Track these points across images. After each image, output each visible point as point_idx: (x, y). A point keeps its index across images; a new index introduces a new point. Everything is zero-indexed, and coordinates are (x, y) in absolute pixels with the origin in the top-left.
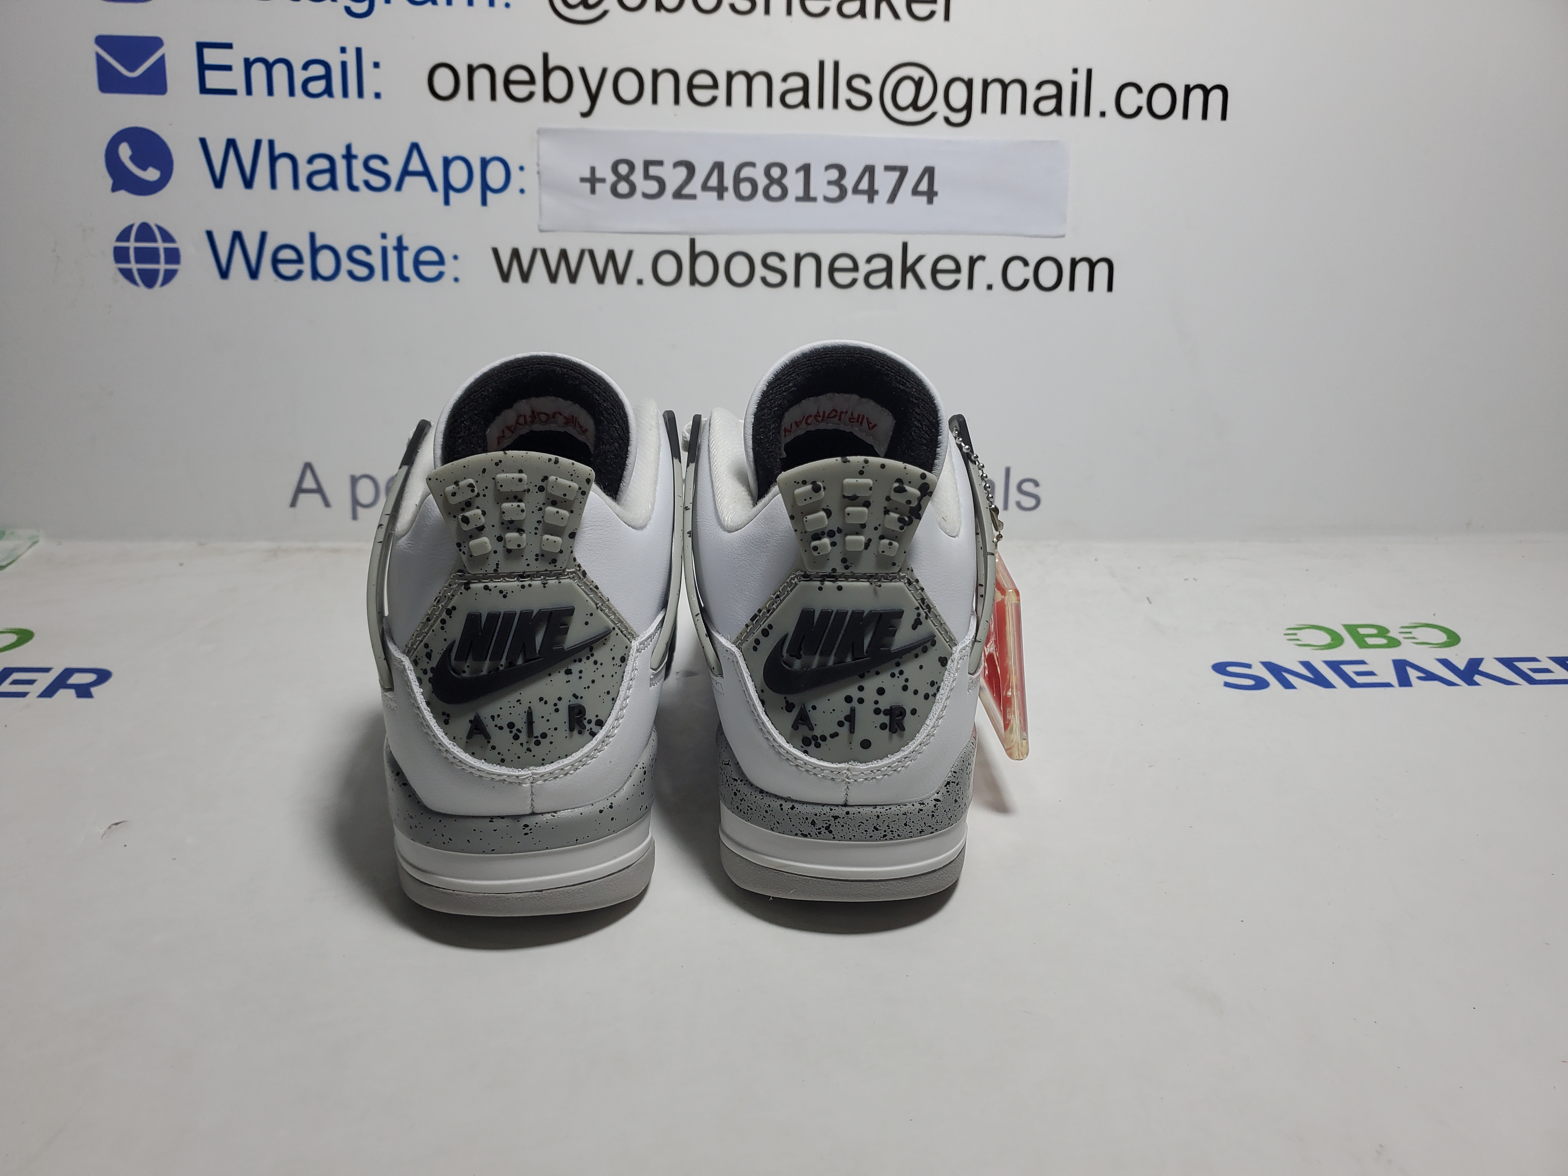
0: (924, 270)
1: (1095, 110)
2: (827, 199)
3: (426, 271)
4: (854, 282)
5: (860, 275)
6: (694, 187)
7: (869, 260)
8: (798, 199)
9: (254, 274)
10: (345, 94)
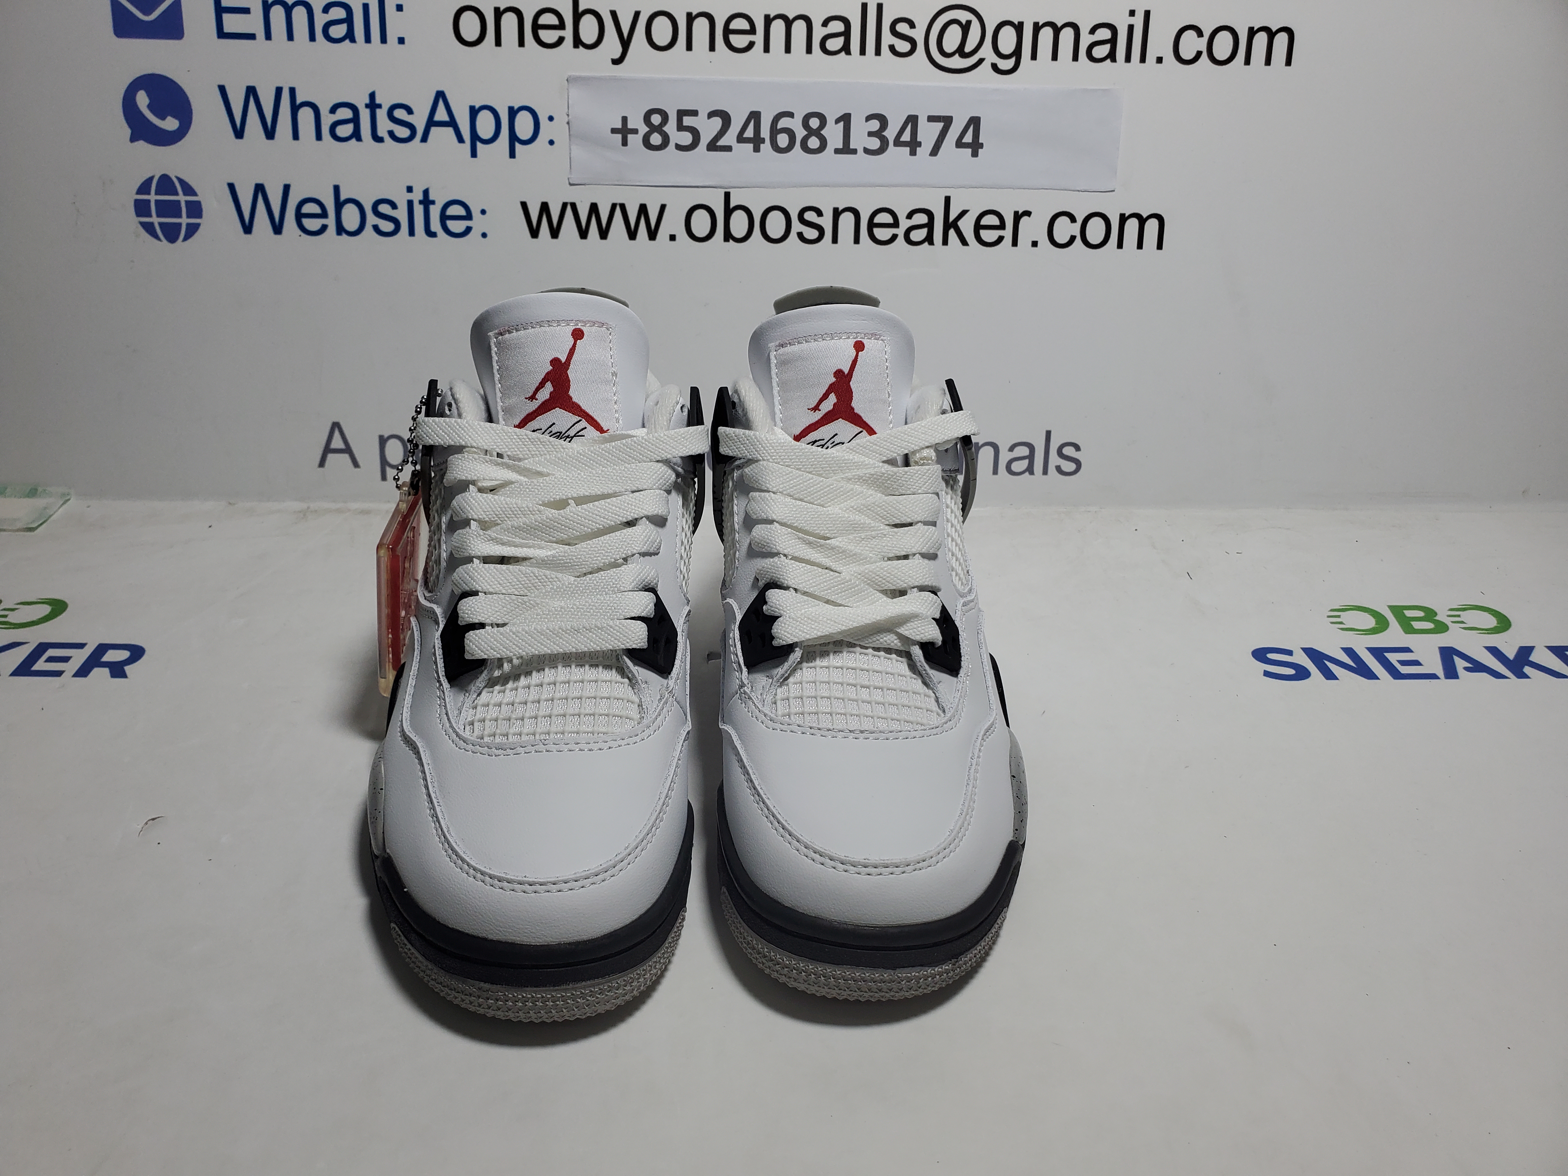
0: (967, 226)
1: (1151, 56)
2: (867, 151)
3: (453, 226)
4: (894, 237)
5: (900, 231)
6: (729, 139)
7: (910, 216)
8: (837, 151)
9: (278, 229)
10: (368, 40)
